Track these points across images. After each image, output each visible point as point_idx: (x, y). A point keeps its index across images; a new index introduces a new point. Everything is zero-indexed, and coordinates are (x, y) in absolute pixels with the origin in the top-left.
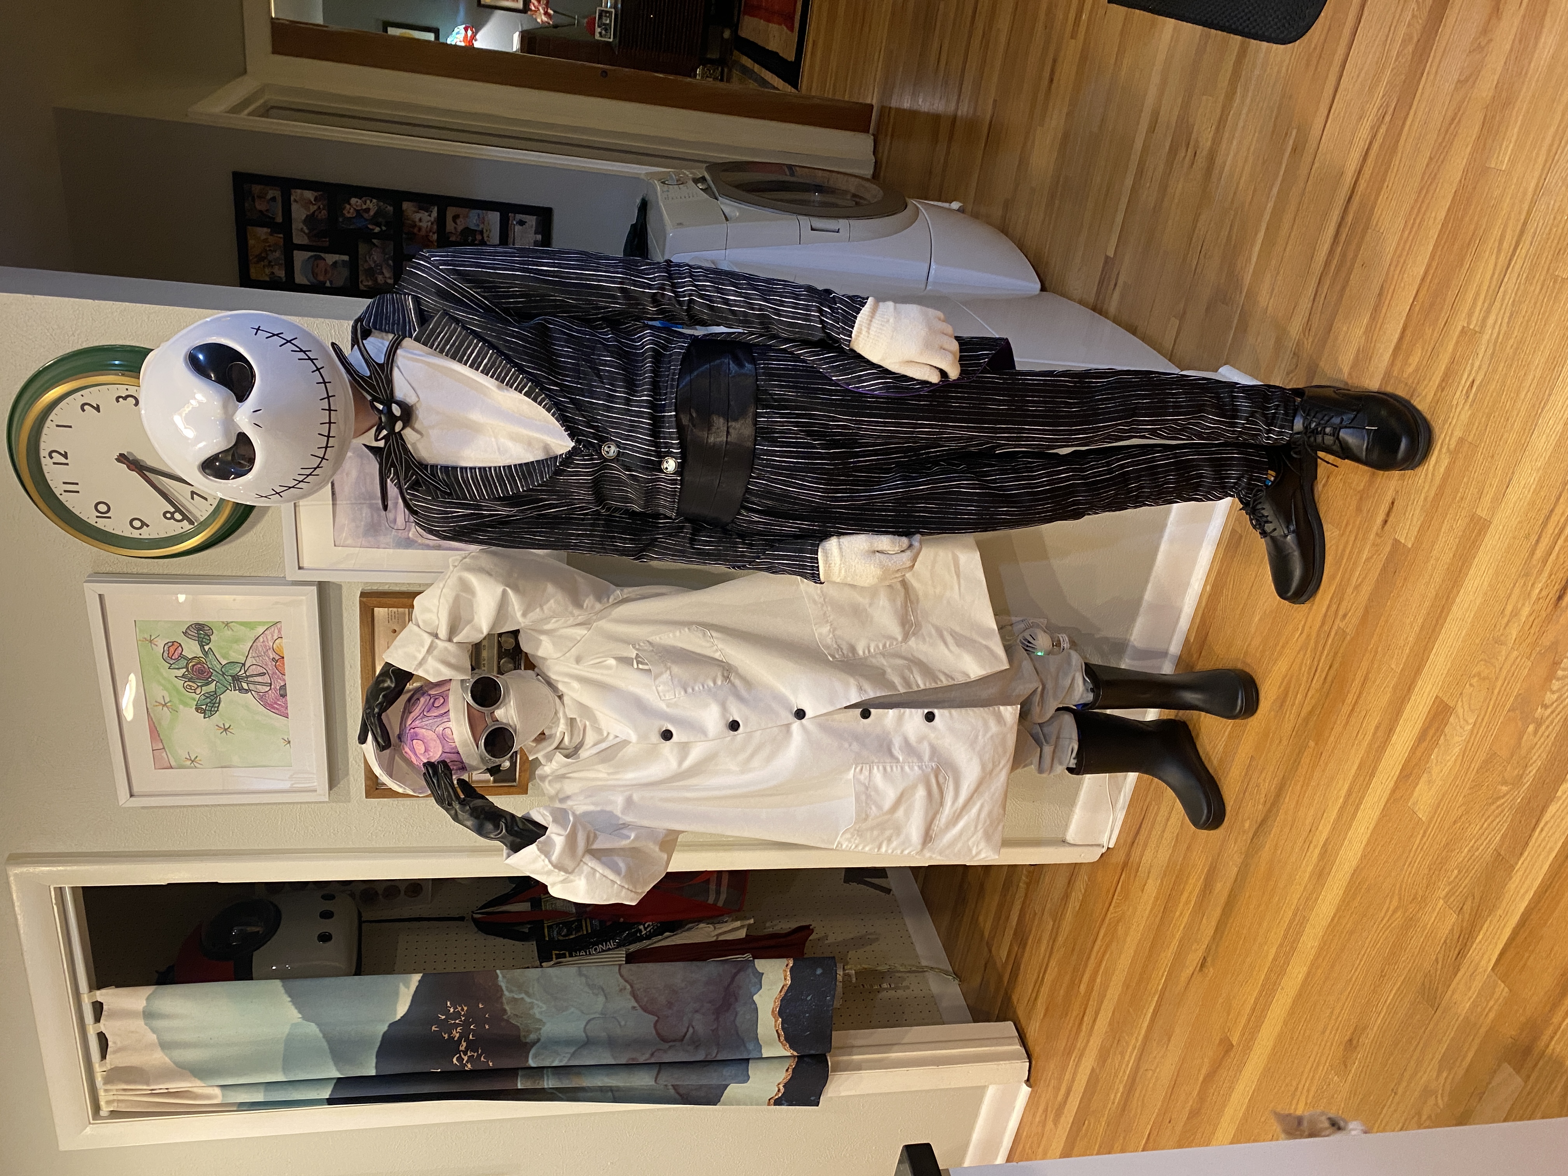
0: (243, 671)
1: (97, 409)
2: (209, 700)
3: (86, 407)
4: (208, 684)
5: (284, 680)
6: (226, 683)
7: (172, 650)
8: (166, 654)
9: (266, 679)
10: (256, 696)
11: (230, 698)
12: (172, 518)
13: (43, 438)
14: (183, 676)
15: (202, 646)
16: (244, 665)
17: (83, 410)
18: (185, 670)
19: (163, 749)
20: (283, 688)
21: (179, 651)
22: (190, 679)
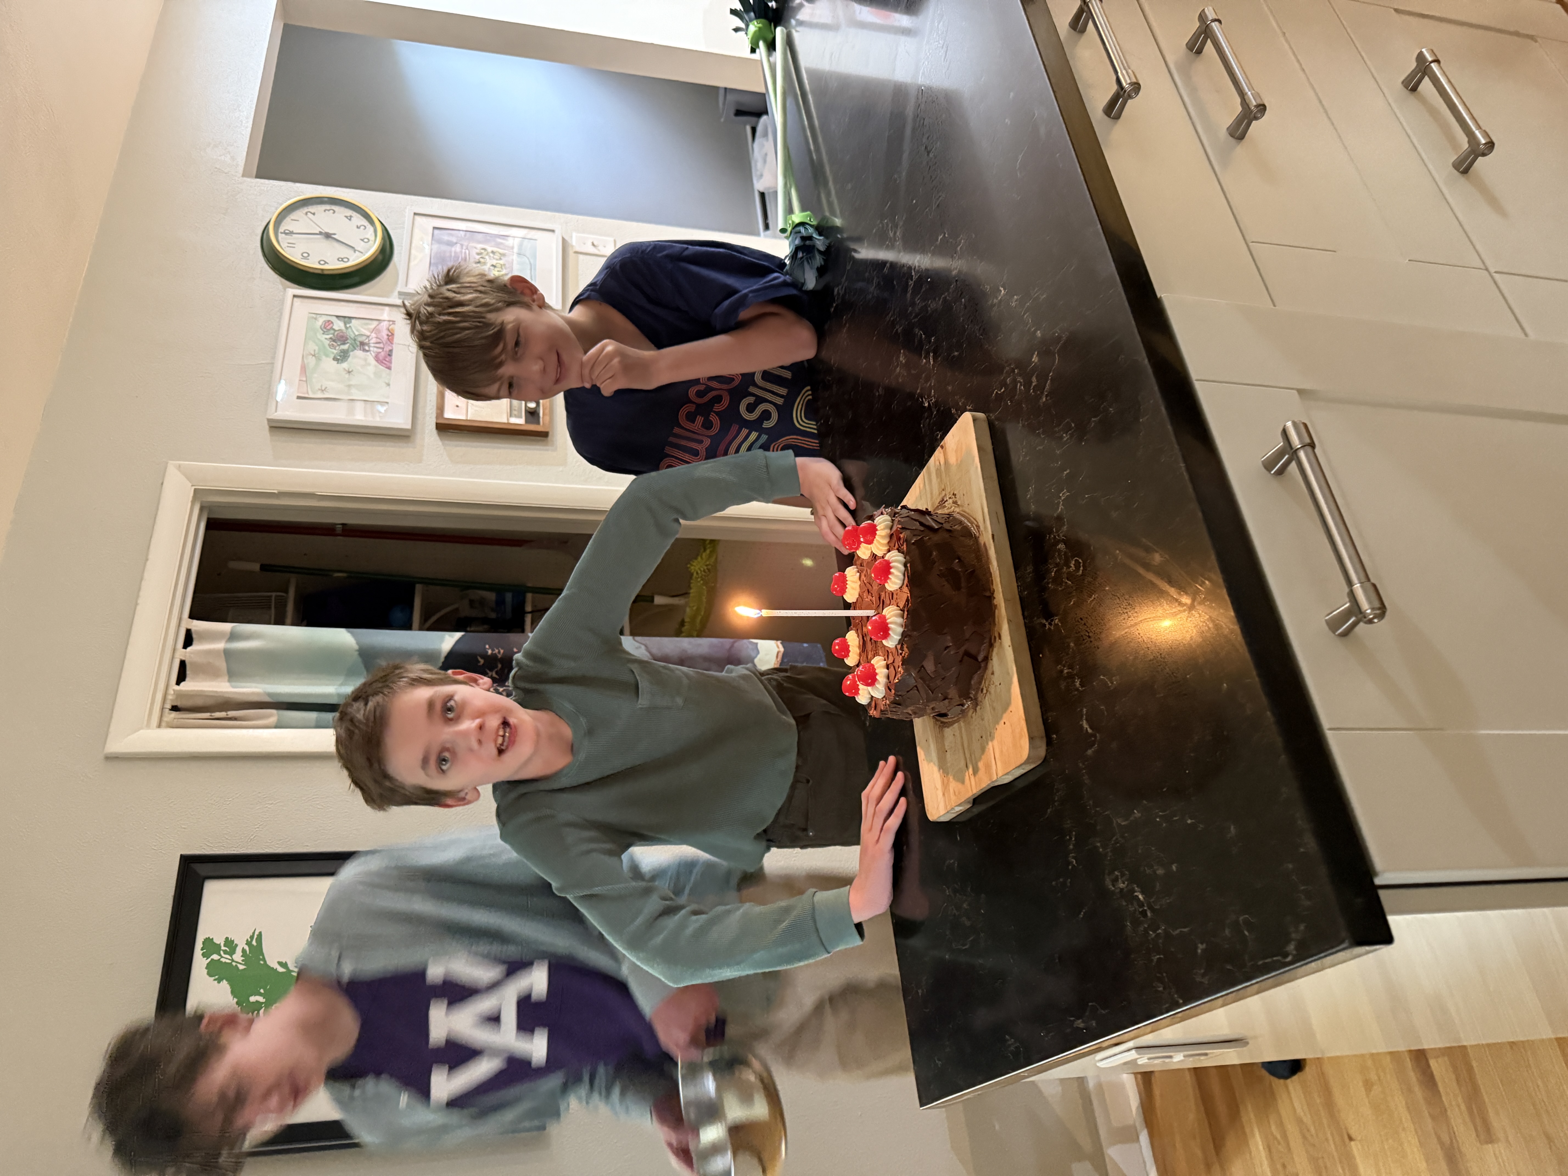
0: (367, 340)
1: (314, 214)
2: (342, 354)
3: (309, 213)
4: (344, 344)
5: (392, 347)
6: (355, 346)
7: (327, 324)
8: (323, 326)
9: (380, 345)
10: (373, 354)
11: (356, 353)
12: (342, 260)
13: (283, 224)
14: (331, 338)
15: (345, 324)
16: (368, 336)
17: (306, 214)
18: (332, 336)
19: (306, 381)
20: (391, 351)
21: (332, 325)
22: (334, 341)
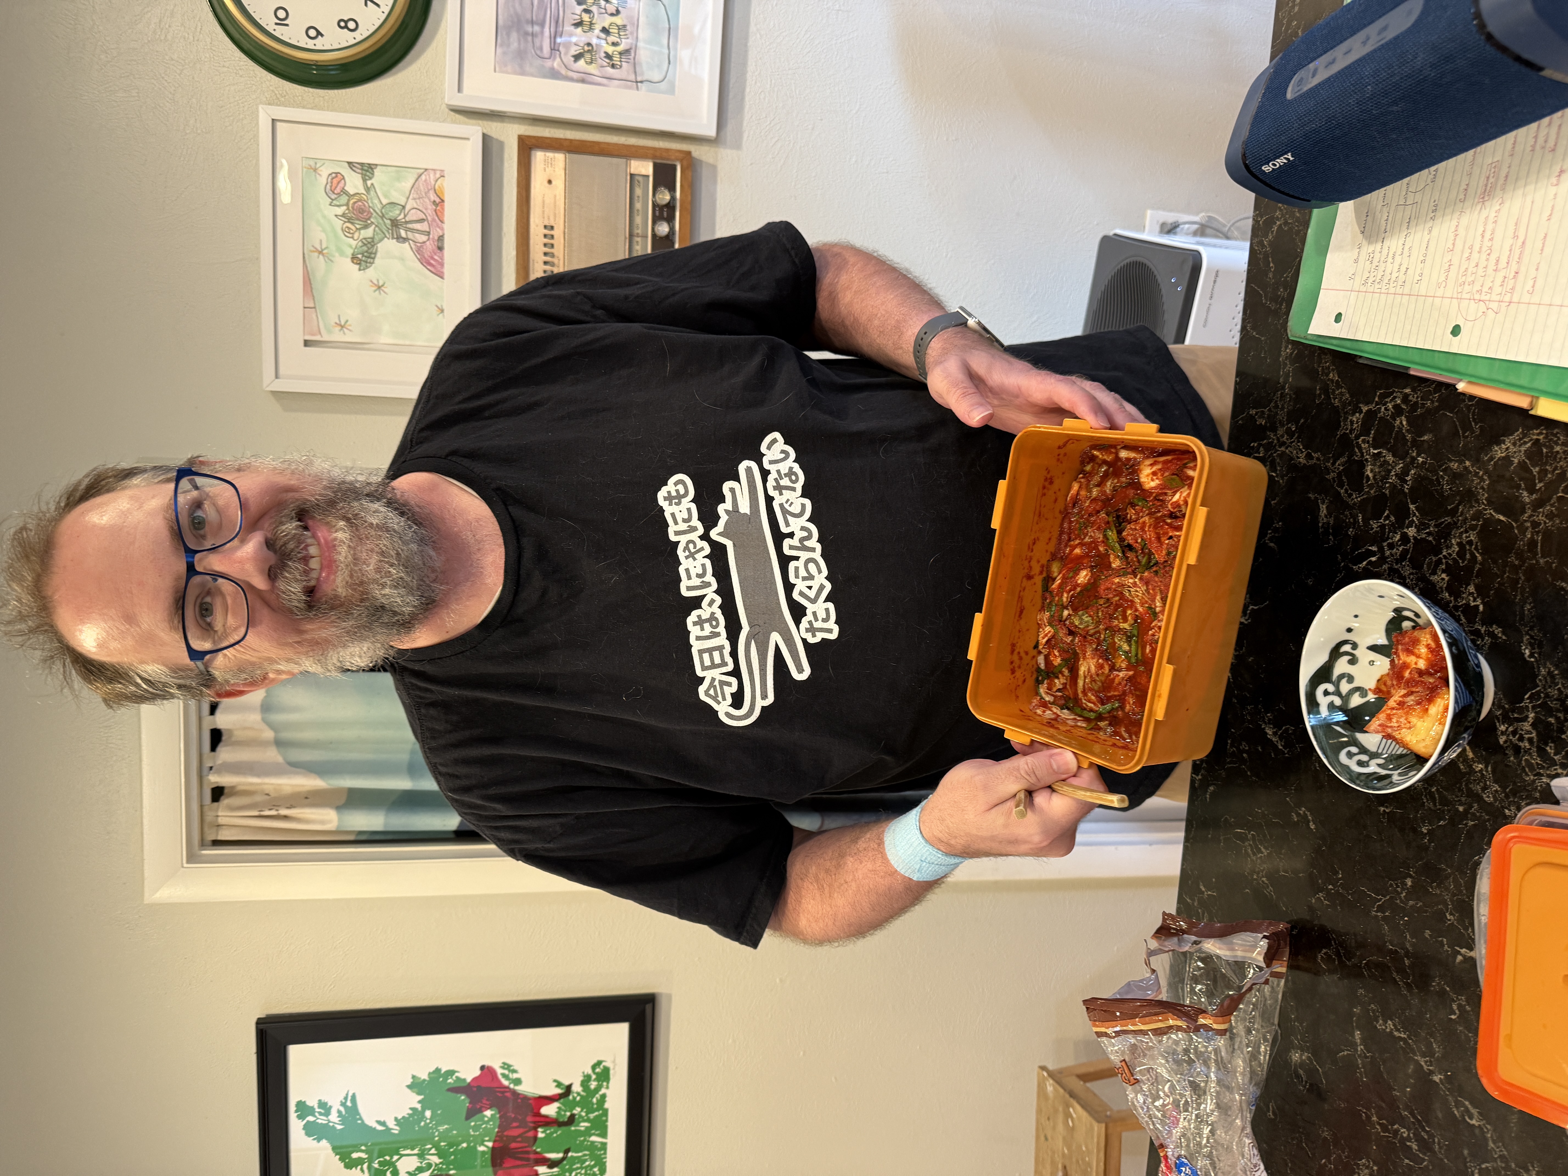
0: (402, 216)
2: (365, 248)
4: (366, 227)
5: (442, 229)
6: (384, 229)
7: (336, 182)
8: (328, 187)
9: (424, 227)
10: (413, 247)
11: (387, 246)
12: (345, 28)
14: (343, 215)
15: (365, 181)
16: (404, 207)
18: (345, 208)
19: (314, 308)
20: (441, 238)
21: (341, 184)
22: (350, 220)
